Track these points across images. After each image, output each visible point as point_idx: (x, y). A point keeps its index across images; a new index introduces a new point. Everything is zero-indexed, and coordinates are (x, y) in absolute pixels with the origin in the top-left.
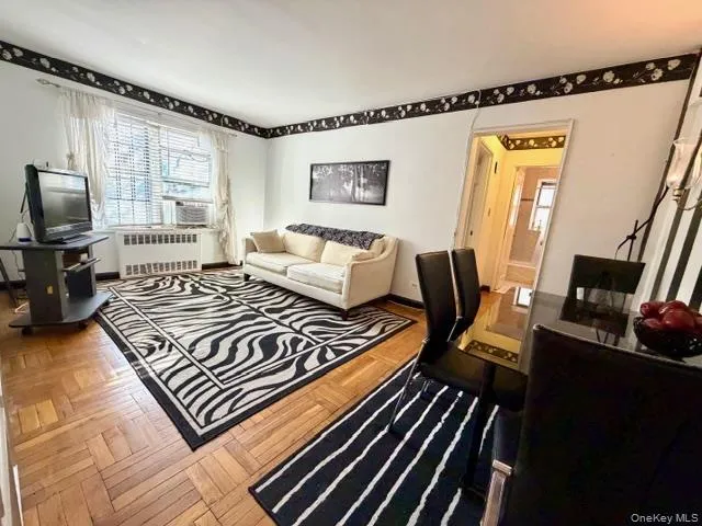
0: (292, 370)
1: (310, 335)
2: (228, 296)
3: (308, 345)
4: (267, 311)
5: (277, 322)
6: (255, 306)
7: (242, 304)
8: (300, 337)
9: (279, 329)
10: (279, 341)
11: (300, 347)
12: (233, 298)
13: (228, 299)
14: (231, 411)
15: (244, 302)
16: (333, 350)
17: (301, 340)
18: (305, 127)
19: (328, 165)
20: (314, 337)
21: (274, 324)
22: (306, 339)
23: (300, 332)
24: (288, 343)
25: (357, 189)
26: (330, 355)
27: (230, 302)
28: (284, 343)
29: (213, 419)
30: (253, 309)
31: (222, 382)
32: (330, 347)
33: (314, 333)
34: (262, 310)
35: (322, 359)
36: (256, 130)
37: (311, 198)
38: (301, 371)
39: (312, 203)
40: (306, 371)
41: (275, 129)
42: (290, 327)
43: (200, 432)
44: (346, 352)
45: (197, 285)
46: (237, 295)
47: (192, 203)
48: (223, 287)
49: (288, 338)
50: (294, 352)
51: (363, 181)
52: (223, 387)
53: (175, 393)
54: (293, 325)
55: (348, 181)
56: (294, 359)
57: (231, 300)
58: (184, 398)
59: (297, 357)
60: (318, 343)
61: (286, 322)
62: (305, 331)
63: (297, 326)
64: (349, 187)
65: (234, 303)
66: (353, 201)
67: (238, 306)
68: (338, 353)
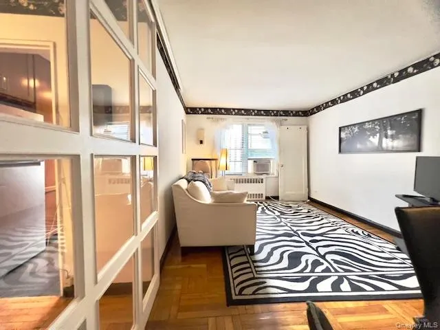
0: (305, 285)
1: (332, 262)
2: (280, 218)
3: (327, 270)
4: (303, 234)
5: (307, 244)
6: (295, 229)
7: (287, 225)
8: (322, 260)
9: (307, 249)
10: (304, 259)
11: (319, 269)
12: (283, 220)
13: (279, 220)
14: (254, 293)
15: (289, 224)
16: (351, 284)
17: (323, 264)
18: (334, 102)
19: (354, 125)
20: (335, 265)
21: (304, 244)
22: (326, 264)
23: (323, 257)
24: (310, 263)
25: (384, 140)
26: (345, 286)
27: (279, 223)
28: (307, 261)
29: (243, 293)
30: (293, 230)
31: (256, 271)
32: (348, 279)
33: (336, 262)
34: (299, 232)
35: (336, 286)
36: (300, 113)
37: (340, 151)
38: (312, 288)
39: (341, 155)
40: (317, 291)
41: (313, 109)
42: (317, 251)
43: (234, 297)
44: (365, 290)
45: (265, 208)
46: (286, 219)
48: (279, 212)
49: (311, 258)
50: (312, 271)
51: (390, 132)
52: (256, 276)
53: (232, 268)
54: (319, 249)
55: (374, 135)
56: (310, 277)
57: (281, 221)
58: (235, 272)
59: (314, 276)
60: (336, 271)
61: (314, 245)
62: (329, 257)
63: (322, 251)
64: (375, 140)
65: (282, 224)
66: (380, 149)
67: (284, 226)
68: (354, 288)
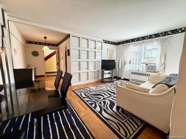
47: (151, 64)
